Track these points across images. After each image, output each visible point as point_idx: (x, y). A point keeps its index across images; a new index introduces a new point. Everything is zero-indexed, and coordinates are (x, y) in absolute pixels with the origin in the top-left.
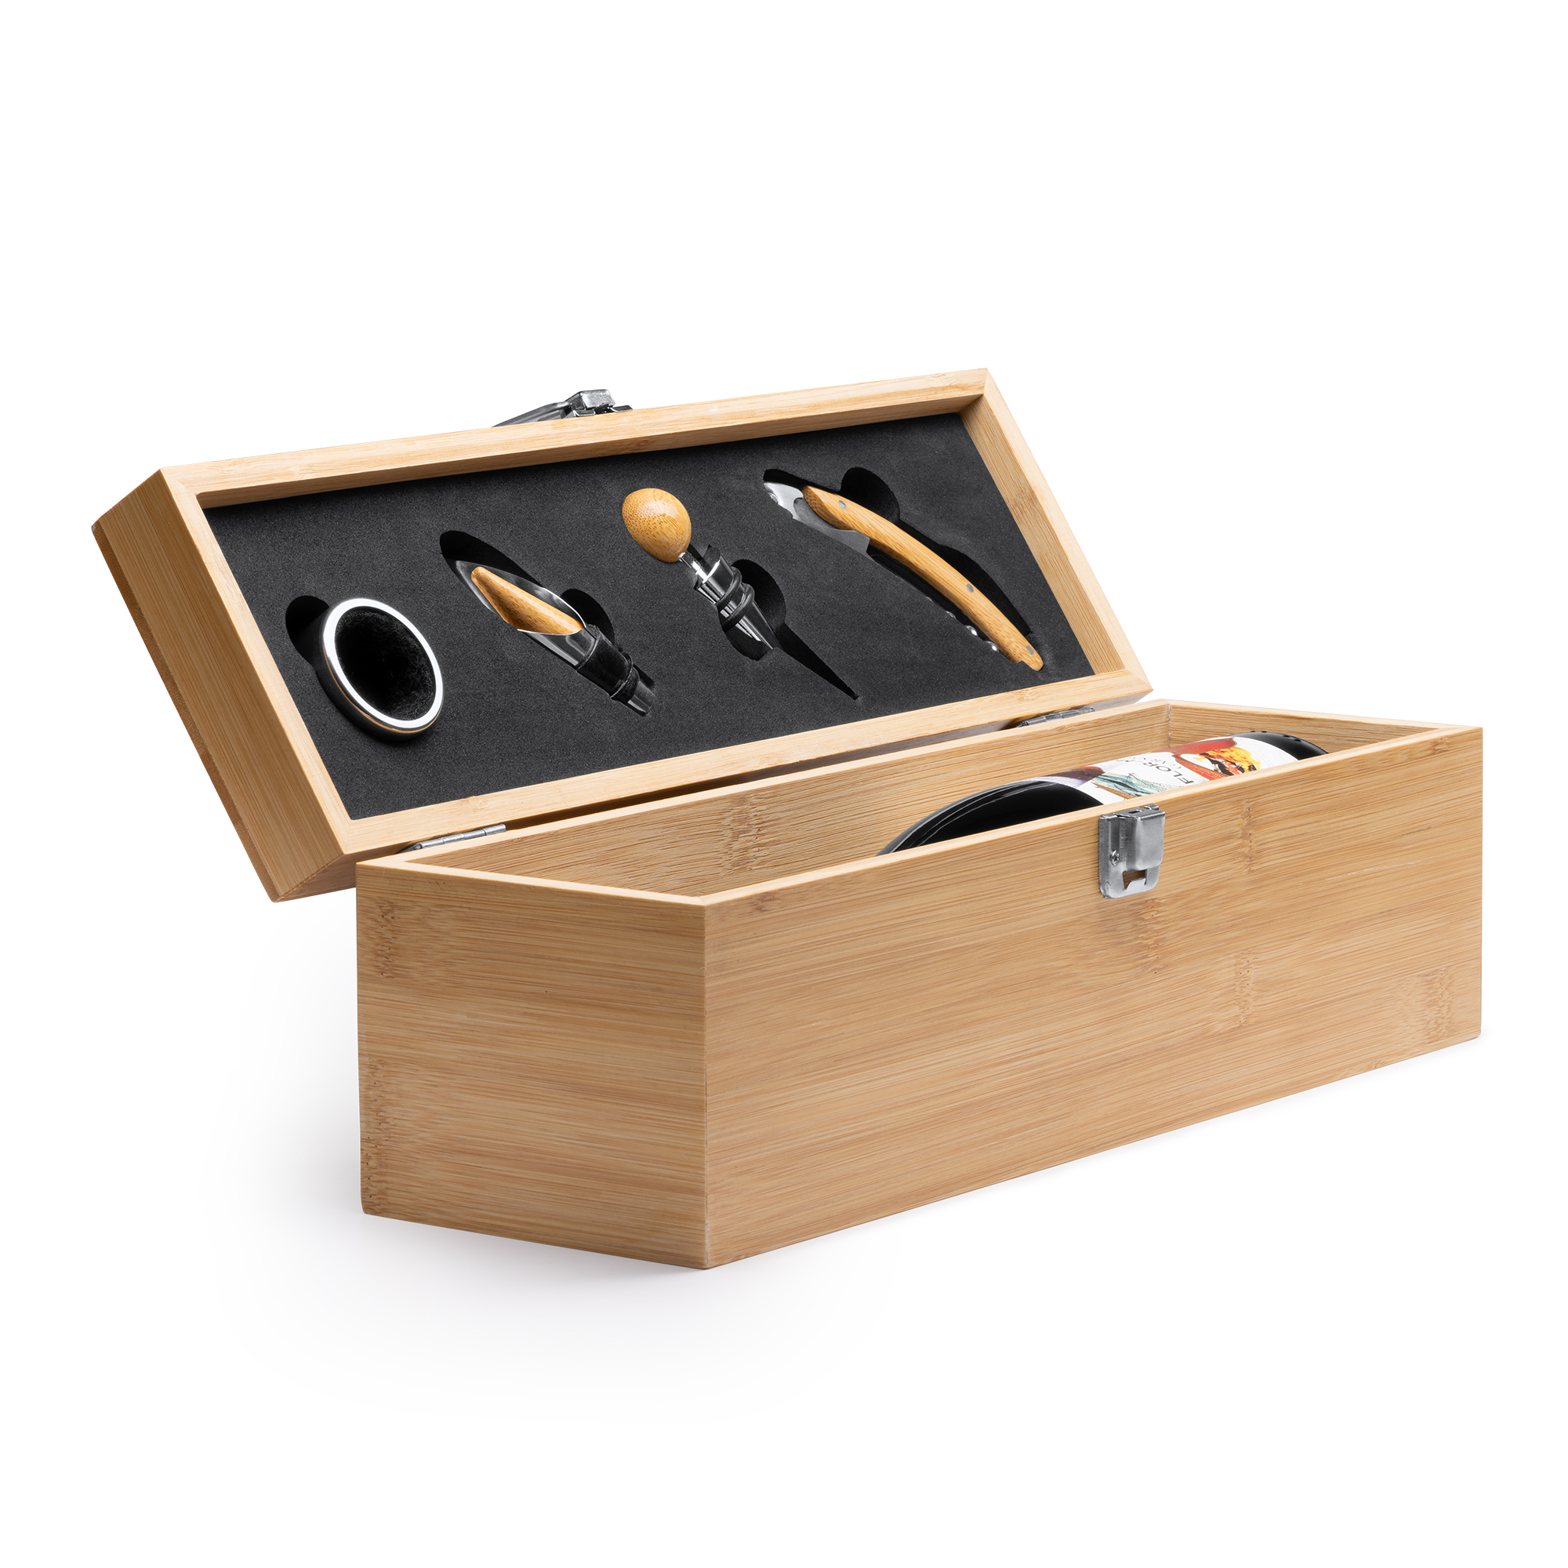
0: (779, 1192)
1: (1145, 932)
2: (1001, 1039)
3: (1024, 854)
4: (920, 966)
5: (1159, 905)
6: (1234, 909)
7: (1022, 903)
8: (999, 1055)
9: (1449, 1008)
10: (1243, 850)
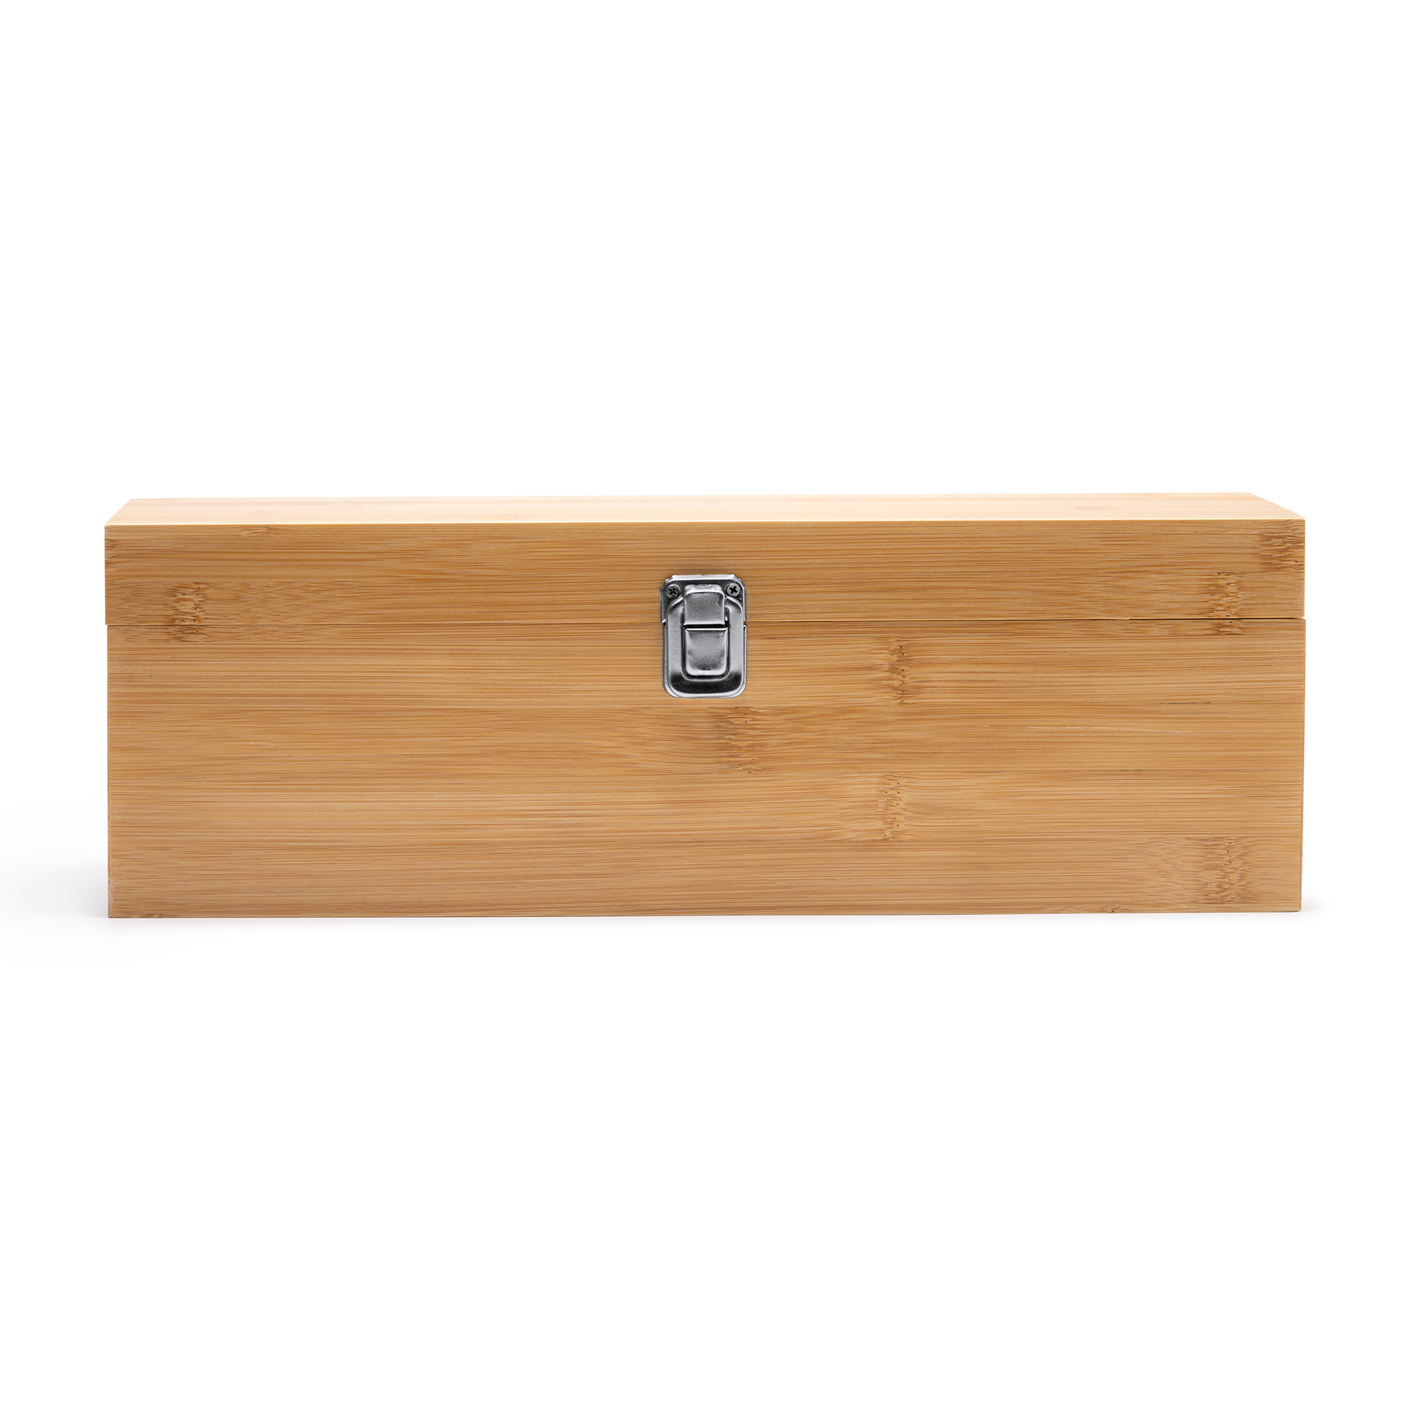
0: (203, 872)
1: (734, 735)
2: (514, 795)
3: (550, 642)
4: (398, 717)
5: (756, 713)
6: (875, 734)
7: (549, 683)
8: (512, 808)
9: (1242, 877)
10: (891, 682)
